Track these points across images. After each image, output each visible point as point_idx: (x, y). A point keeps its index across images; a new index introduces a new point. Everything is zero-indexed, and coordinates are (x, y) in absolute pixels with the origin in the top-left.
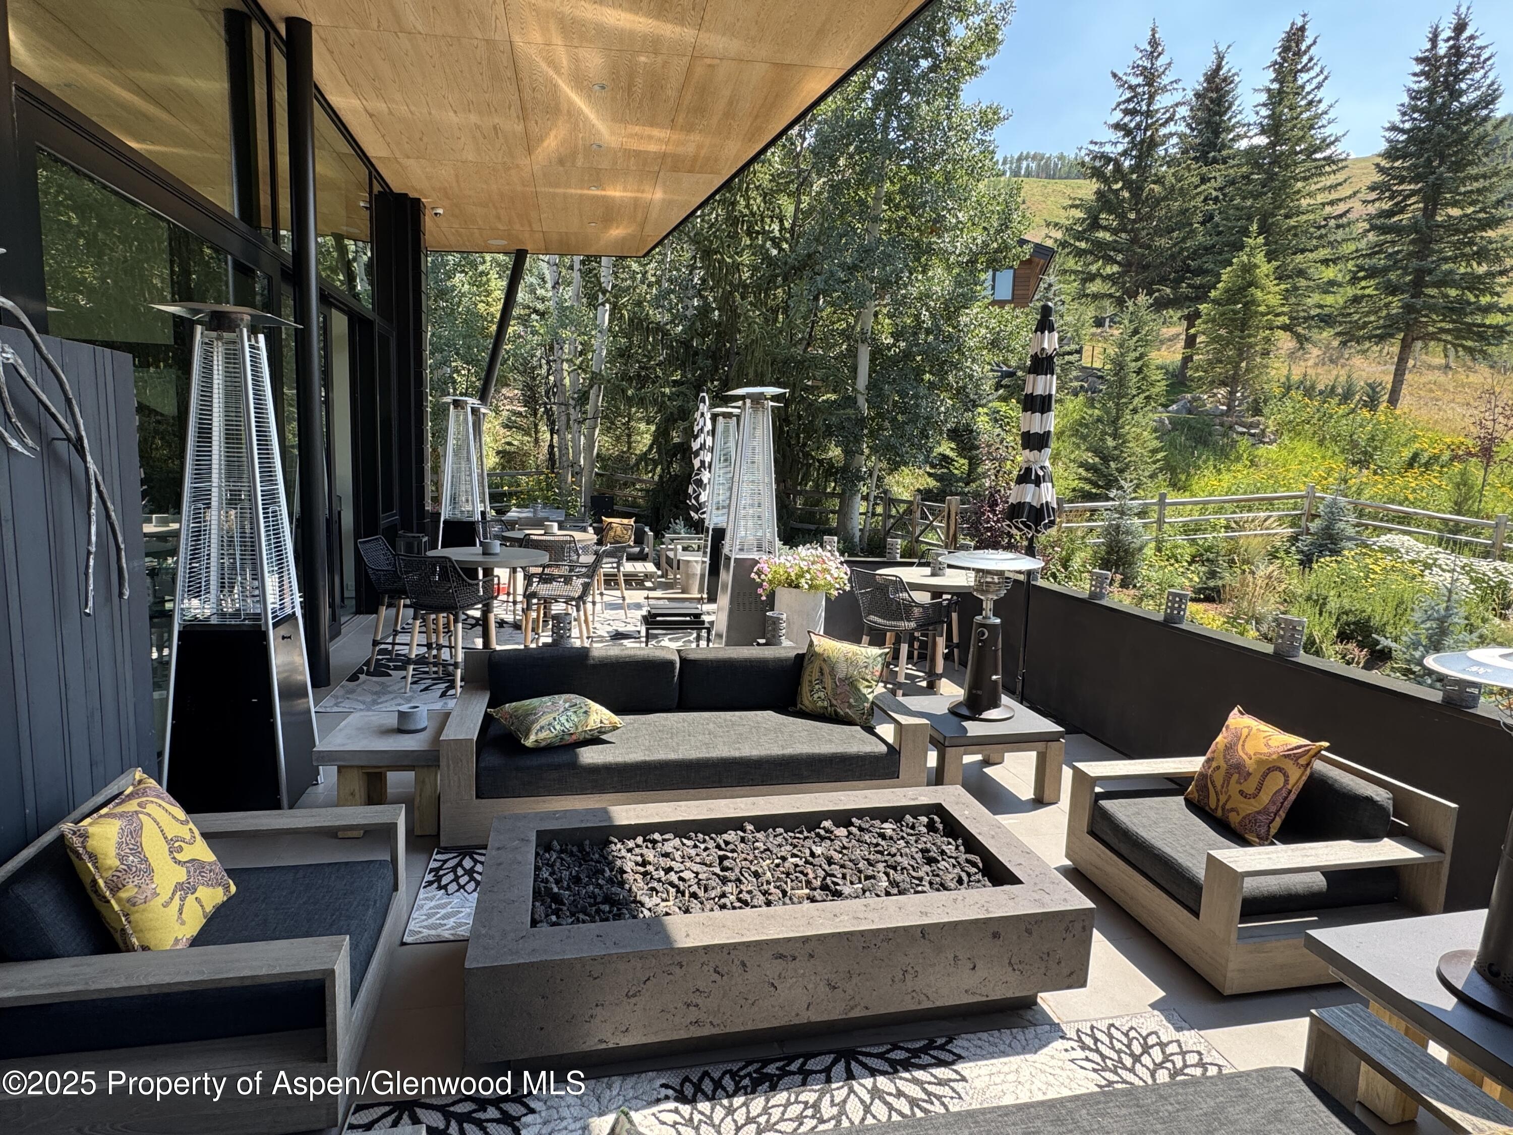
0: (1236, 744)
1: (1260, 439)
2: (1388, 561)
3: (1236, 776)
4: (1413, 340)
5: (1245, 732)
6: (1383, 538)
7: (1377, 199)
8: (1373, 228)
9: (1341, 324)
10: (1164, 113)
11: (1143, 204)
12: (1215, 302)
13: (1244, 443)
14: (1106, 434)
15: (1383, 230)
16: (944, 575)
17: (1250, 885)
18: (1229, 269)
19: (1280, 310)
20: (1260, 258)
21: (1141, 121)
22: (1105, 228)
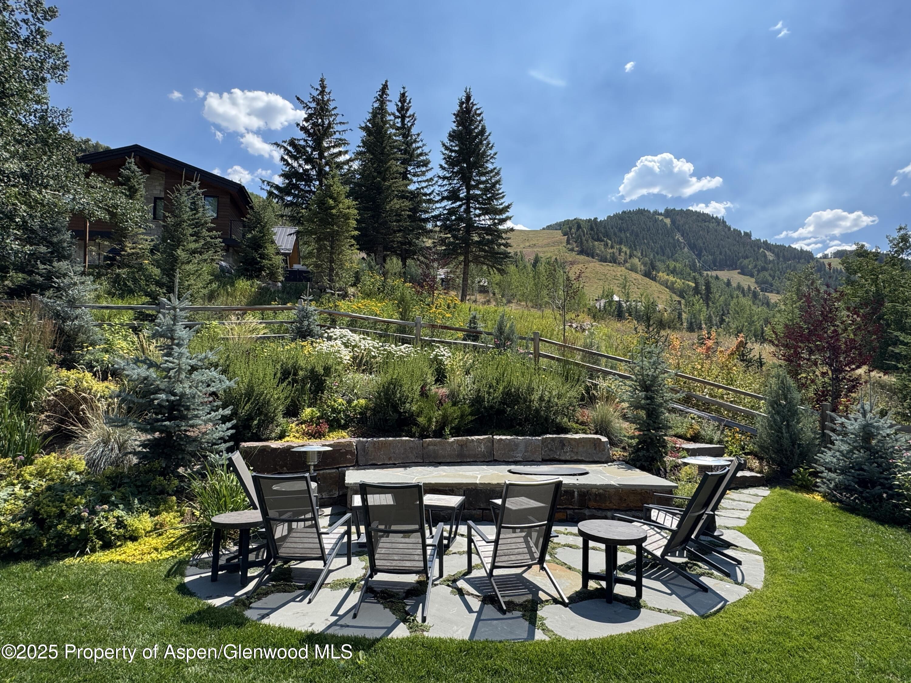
4: (469, 262)
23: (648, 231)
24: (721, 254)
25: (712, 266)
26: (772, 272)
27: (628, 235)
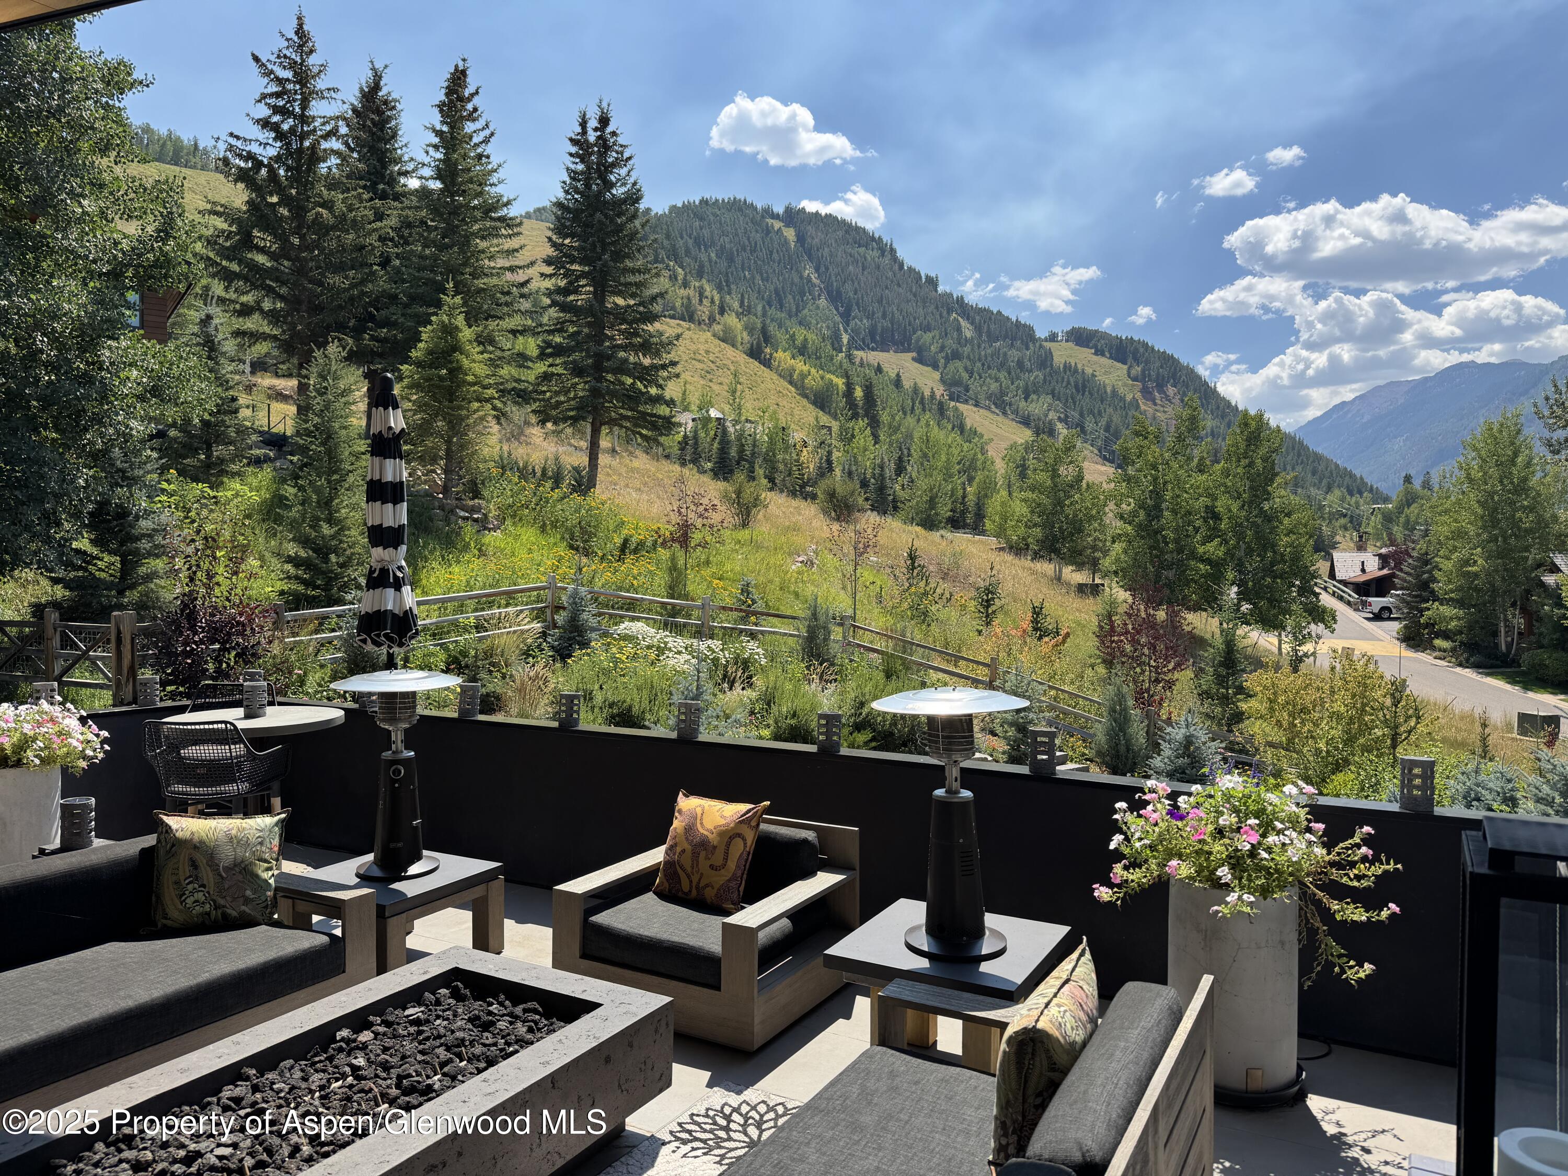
0: (694, 824)
1: (483, 525)
2: (629, 649)
3: (703, 854)
4: (601, 424)
5: (699, 811)
6: (622, 626)
7: (554, 275)
8: (554, 304)
9: (535, 400)
10: (323, 124)
11: (309, 228)
12: (419, 364)
13: (469, 530)
14: (319, 519)
15: (564, 307)
16: (264, 715)
17: (763, 937)
18: (429, 327)
19: (487, 381)
20: (460, 321)
21: (296, 126)
22: (262, 250)
23: (753, 251)
24: (884, 316)
25: (868, 340)
26: (968, 363)
27: (713, 255)
